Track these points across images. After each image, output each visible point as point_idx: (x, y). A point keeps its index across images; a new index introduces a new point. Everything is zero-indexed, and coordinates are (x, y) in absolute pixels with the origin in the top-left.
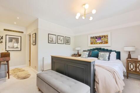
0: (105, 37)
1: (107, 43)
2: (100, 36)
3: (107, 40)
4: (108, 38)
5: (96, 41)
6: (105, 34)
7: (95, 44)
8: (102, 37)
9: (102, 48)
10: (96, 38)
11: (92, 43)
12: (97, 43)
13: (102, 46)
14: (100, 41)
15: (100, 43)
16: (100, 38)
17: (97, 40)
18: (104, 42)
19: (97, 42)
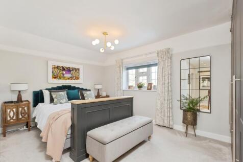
0: (76, 71)
1: (77, 78)
2: (69, 68)
3: (79, 76)
4: (79, 73)
5: (63, 74)
6: (76, 67)
7: (60, 78)
8: (73, 70)
9: (72, 85)
10: (64, 69)
11: (55, 77)
12: (64, 78)
13: (72, 83)
14: (69, 75)
15: (69, 79)
16: (69, 70)
17: (64, 72)
18: (74, 78)
19: (65, 76)
